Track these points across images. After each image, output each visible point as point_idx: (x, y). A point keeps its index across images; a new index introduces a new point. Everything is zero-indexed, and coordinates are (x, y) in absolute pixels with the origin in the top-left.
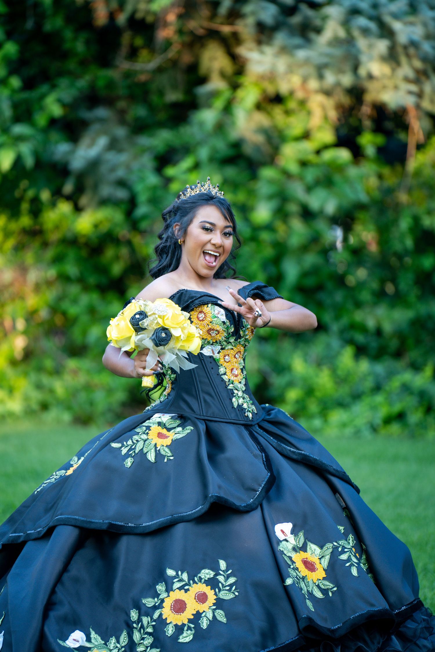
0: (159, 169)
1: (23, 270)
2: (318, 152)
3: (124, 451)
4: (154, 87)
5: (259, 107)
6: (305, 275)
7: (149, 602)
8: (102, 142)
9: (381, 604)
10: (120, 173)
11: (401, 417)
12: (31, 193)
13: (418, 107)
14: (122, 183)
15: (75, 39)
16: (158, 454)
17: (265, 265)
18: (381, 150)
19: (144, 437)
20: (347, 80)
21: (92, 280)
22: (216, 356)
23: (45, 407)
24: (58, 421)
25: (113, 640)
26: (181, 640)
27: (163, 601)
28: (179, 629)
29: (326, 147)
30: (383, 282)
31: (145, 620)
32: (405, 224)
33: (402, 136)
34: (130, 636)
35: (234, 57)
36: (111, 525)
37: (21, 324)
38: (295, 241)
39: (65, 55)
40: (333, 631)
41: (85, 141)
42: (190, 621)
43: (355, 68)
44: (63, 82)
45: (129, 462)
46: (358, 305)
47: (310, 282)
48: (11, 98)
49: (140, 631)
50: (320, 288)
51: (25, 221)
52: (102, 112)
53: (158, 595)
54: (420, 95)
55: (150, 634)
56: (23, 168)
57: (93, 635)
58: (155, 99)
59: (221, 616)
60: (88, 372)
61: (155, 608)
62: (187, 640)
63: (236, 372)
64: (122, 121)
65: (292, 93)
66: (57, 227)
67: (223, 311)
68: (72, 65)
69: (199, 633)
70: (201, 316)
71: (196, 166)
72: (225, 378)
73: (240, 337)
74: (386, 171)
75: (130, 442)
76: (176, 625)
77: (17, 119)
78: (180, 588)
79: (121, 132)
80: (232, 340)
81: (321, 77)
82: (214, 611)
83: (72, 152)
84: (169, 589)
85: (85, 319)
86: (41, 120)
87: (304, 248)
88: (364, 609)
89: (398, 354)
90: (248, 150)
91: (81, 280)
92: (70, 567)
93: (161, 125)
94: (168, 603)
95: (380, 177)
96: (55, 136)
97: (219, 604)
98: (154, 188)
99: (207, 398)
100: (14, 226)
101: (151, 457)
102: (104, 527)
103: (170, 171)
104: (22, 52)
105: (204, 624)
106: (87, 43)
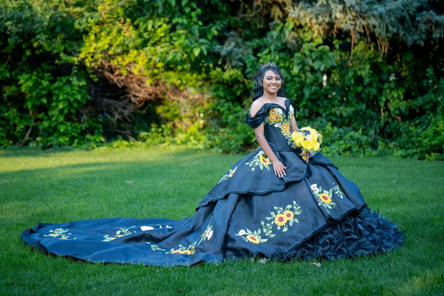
0: (255, 55)
1: (203, 94)
2: (317, 47)
3: (251, 165)
4: (252, 23)
5: (293, 30)
6: (312, 94)
7: (269, 219)
8: (233, 44)
9: (353, 206)
10: (240, 56)
11: (350, 149)
12: (206, 65)
13: (354, 29)
14: (240, 60)
15: (223, 6)
16: (264, 167)
17: (296, 91)
18: (340, 46)
19: (258, 160)
20: (327, 20)
21: (229, 98)
22: (280, 127)
23: (212, 147)
24: (217, 152)
25: (255, 232)
26: (284, 231)
27: (274, 218)
28: (282, 227)
29: (319, 45)
30: (342, 97)
31: (268, 225)
32: (351, 74)
33: (348, 40)
34: (262, 230)
35: (283, 11)
36: (249, 192)
37: (202, 115)
38: (308, 81)
39: (219, 12)
40: (338, 219)
41: (226, 44)
42: (286, 224)
43: (330, 16)
44: (218, 22)
45: (253, 169)
46: (333, 106)
47: (314, 97)
48: (198, 29)
49: (266, 228)
50: (318, 99)
51: (204, 75)
52: (232, 33)
53: (272, 216)
54: (355, 25)
55: (271, 229)
56: (204, 55)
57: (248, 230)
58: (253, 27)
59: (297, 221)
60: (229, 133)
61: (271, 220)
62: (286, 230)
63: (288, 132)
64: (240, 37)
65: (306, 24)
66: (216, 77)
67: (281, 110)
68: (221, 16)
69: (290, 228)
70: (273, 112)
71: (270, 52)
72: (284, 135)
73: (288, 119)
74: (343, 54)
75: (252, 162)
76: (281, 226)
77: (201, 37)
78: (280, 213)
79: (240, 40)
80: (285, 120)
81: (317, 18)
82: (294, 219)
83: (222, 48)
84: (276, 214)
85: (226, 112)
86: (210, 37)
87: (312, 84)
88: (347, 209)
89: (349, 125)
90: (289, 46)
91: (225, 98)
92: (236, 208)
93: (255, 37)
94: (277, 219)
95: (341, 56)
96: (215, 42)
97: (295, 216)
98: (253, 62)
99: (278, 143)
100: (200, 77)
101: (262, 168)
102: (246, 193)
103: (259, 55)
104: (202, 12)
105: (291, 224)
106: (227, 8)
